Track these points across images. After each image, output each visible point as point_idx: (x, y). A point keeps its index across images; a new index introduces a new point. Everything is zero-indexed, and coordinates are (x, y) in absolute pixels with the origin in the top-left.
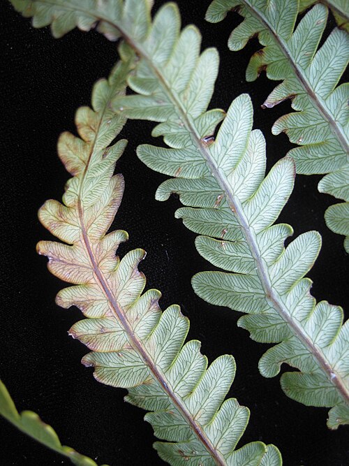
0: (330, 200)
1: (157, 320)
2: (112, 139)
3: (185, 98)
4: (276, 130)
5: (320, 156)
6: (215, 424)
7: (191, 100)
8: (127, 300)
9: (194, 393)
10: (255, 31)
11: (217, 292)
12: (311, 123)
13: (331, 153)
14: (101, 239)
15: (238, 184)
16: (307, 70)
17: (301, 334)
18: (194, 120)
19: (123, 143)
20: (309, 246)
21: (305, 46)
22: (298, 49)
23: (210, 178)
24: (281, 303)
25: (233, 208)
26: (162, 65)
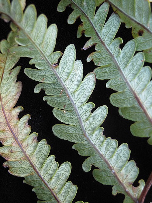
0: (111, 91)
1: (36, 146)
2: (13, 66)
3: (42, 47)
4: (88, 60)
5: (107, 71)
6: (62, 193)
7: (46, 48)
8: (23, 137)
9: (53, 179)
10: (79, 15)
11: (63, 134)
12: (104, 56)
13: (112, 70)
14: (11, 110)
15: (70, 85)
16: (101, 32)
17: (99, 152)
18: (48, 57)
19: (19, 68)
20: (102, 112)
21: (100, 21)
22: (97, 23)
23: (57, 82)
24: (90, 138)
25: (68, 95)
26: (30, 32)
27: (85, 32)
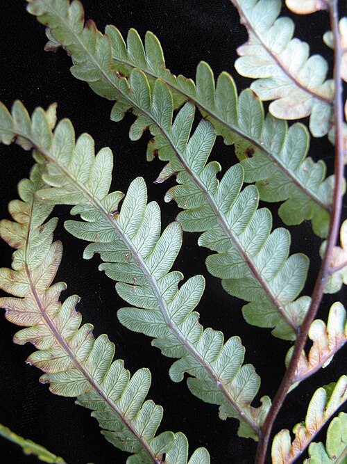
0: (207, 252)
1: (92, 346)
2: (45, 218)
3: (90, 186)
4: (167, 199)
5: (199, 217)
6: (139, 418)
7: (95, 187)
8: (68, 333)
9: (122, 397)
10: (146, 125)
11: (134, 322)
12: (191, 192)
13: (207, 216)
14: (47, 290)
15: (140, 245)
16: (184, 153)
17: (194, 353)
18: (100, 201)
19: (55, 220)
20: (196, 287)
21: (181, 135)
22: (177, 138)
23: (119, 240)
24: (178, 330)
25: (138, 262)
26: (65, 165)
27: (159, 153)
